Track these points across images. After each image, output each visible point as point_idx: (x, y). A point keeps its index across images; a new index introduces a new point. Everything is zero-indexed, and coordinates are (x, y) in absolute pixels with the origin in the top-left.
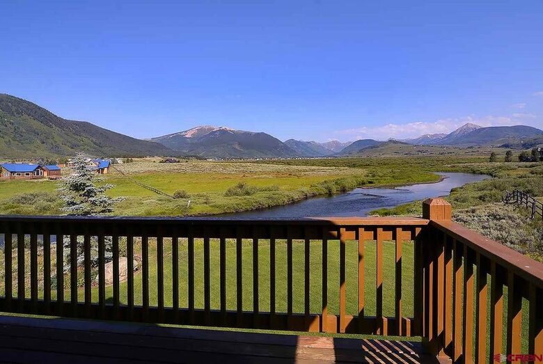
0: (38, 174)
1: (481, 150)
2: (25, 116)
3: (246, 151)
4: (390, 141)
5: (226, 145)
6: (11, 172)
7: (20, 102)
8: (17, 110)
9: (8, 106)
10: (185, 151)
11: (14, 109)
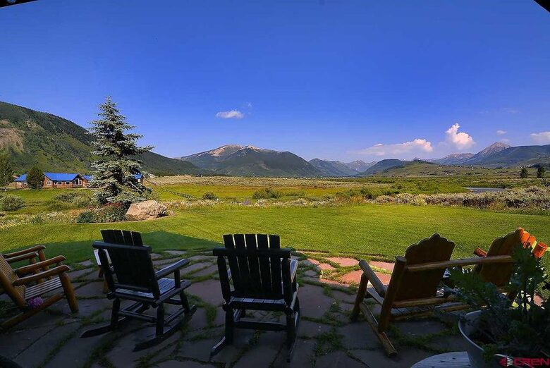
0: (77, 183)
1: (510, 171)
2: (65, 134)
3: (272, 171)
4: (416, 161)
5: (252, 164)
6: (53, 181)
7: (59, 121)
8: (57, 129)
9: (49, 124)
10: (213, 170)
11: (54, 127)
